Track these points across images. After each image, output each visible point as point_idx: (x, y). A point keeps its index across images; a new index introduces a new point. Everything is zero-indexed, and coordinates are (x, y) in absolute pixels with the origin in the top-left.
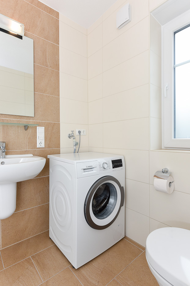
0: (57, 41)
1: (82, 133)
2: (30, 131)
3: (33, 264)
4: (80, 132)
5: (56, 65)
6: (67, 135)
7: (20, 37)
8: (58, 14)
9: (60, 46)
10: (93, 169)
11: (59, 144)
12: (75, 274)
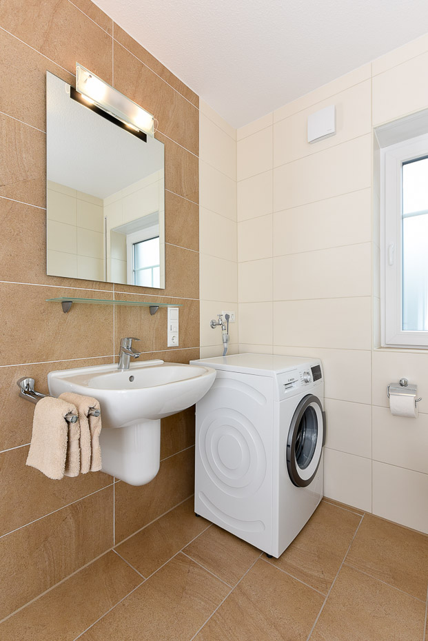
0: (196, 149)
1: (230, 319)
2: (158, 315)
3: (194, 563)
4: (227, 317)
5: (195, 192)
6: (210, 324)
7: (142, 136)
8: (196, 99)
9: (200, 157)
10: (293, 384)
11: (198, 340)
12: (278, 567)
